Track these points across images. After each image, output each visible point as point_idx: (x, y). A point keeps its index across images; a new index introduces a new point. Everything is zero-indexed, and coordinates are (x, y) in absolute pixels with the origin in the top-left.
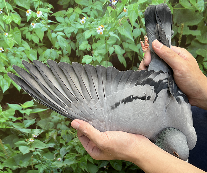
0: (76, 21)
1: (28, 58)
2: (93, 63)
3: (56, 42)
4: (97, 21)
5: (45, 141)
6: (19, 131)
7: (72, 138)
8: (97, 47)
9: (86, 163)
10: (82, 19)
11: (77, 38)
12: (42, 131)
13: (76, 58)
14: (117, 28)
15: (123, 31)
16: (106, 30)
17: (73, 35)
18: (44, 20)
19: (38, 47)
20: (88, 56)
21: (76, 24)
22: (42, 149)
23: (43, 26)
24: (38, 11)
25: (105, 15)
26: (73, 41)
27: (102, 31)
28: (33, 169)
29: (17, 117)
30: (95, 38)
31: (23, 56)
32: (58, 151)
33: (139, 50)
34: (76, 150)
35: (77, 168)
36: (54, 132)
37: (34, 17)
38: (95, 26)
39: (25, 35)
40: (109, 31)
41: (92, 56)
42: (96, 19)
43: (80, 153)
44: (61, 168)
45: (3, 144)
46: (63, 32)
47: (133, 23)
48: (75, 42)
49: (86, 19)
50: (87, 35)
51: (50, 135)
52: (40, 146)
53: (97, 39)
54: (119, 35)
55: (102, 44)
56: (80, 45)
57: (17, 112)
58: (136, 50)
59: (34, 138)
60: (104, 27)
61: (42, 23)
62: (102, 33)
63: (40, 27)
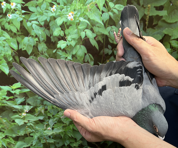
0: (48, 10)
1: (10, 46)
2: (68, 47)
3: (32, 30)
4: (67, 8)
5: (35, 115)
6: (13, 107)
7: (58, 112)
8: (70, 32)
9: (71, 131)
10: (52, 8)
11: (50, 26)
12: (32, 107)
13: (52, 44)
14: (86, 13)
15: (92, 16)
16: (76, 16)
17: (46, 23)
18: (19, 10)
19: (17, 36)
20: (62, 41)
21: (48, 12)
22: (34, 121)
23: (18, 16)
24: (11, 3)
25: (74, 1)
26: (47, 28)
27: (72, 17)
28: (29, 136)
29: (9, 96)
30: (67, 25)
31: (5, 44)
32: (47, 122)
33: (109, 32)
34: (62, 121)
35: (65, 135)
36: (41, 108)
37: (9, 8)
38: (66, 13)
39: (4, 26)
40: (79, 17)
41: (66, 41)
42: (65, 7)
43: (66, 123)
44: (51, 135)
45: (1, 118)
46: (37, 21)
47: (101, 7)
48: (49, 29)
49: (57, 7)
50: (59, 21)
51: (39, 110)
52: (32, 119)
53: (69, 25)
54: (89, 19)
55: (74, 29)
56: (54, 31)
57: (8, 92)
58: (106, 33)
59: (26, 113)
60: (74, 14)
61: (17, 13)
62: (72, 19)
63: (16, 18)
